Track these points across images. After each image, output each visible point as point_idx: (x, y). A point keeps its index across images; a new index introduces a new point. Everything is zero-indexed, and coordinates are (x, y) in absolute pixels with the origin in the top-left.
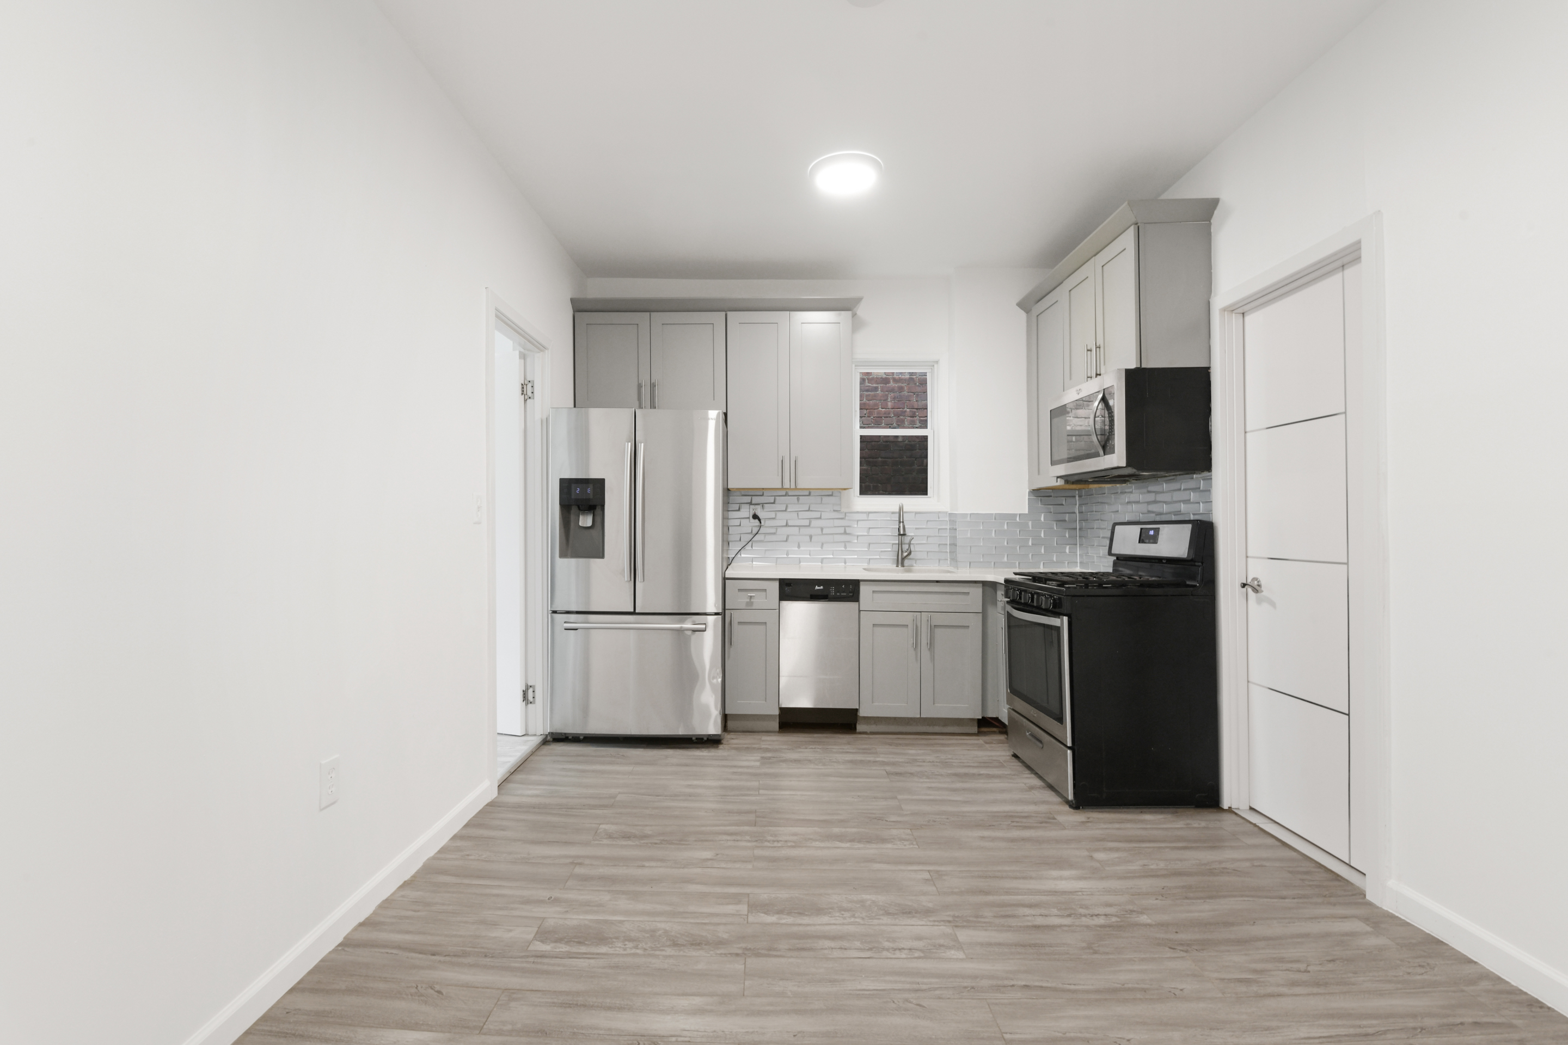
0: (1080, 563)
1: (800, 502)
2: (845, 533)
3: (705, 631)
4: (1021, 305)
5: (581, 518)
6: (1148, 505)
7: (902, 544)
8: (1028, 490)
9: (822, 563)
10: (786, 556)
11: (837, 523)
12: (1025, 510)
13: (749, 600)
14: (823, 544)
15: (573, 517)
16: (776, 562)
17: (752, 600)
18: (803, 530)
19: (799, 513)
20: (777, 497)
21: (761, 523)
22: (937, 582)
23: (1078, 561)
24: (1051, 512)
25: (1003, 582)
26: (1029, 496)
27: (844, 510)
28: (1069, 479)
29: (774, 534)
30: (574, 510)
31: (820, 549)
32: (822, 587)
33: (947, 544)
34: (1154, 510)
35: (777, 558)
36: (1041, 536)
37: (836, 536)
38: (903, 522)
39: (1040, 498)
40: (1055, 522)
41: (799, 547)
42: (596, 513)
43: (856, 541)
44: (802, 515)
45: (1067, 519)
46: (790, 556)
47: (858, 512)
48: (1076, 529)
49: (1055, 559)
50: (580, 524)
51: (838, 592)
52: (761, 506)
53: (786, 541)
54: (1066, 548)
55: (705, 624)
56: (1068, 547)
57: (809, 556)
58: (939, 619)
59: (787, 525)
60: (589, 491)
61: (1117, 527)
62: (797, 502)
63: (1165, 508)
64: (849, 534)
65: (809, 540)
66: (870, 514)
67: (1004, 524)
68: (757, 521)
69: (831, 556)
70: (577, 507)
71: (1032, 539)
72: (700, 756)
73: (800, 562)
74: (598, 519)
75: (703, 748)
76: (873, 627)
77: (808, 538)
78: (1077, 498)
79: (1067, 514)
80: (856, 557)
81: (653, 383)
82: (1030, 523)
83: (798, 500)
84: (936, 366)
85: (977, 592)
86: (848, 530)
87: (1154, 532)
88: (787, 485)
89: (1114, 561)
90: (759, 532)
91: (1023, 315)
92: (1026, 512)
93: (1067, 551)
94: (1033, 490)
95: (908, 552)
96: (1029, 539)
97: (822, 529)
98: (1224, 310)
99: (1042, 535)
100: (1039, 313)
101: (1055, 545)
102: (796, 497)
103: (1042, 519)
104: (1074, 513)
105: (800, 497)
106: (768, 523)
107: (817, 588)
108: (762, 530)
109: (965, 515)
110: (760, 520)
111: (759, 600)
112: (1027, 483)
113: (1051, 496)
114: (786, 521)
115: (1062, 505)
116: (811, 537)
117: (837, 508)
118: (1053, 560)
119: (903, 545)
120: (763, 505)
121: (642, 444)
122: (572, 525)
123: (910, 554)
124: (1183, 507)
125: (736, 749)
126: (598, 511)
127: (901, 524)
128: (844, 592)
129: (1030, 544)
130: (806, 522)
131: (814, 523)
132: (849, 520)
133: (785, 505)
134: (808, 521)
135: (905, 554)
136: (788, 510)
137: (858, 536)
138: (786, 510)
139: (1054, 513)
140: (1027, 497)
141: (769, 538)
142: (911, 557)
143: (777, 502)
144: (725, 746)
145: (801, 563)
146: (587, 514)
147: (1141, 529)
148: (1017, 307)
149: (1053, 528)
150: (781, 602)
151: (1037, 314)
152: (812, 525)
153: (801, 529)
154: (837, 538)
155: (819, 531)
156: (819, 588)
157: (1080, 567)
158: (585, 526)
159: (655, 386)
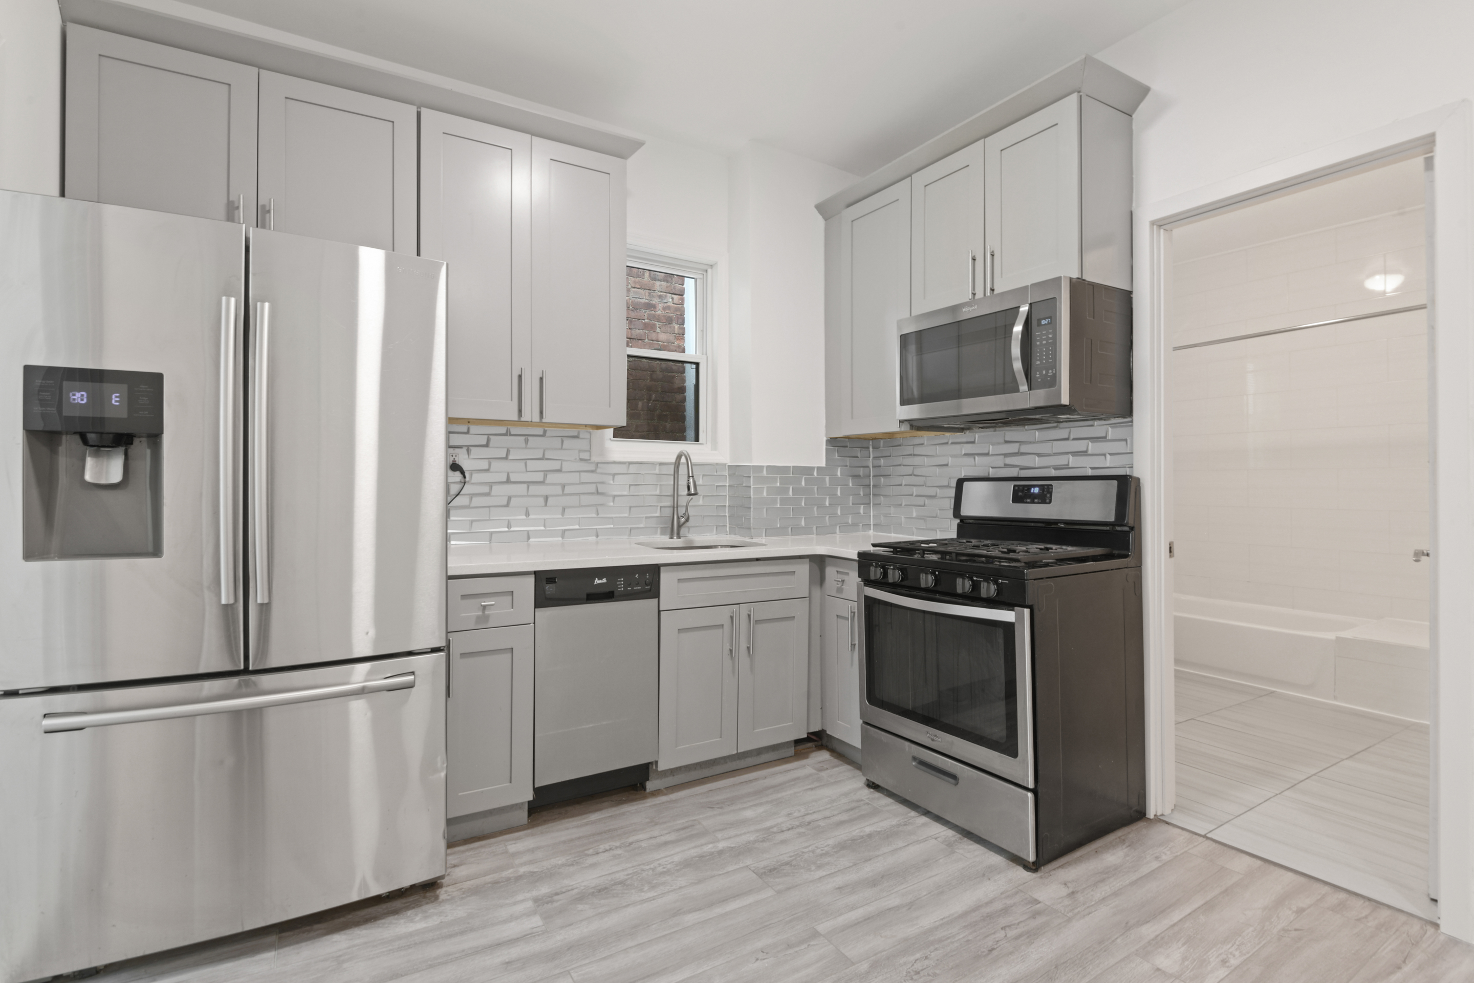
0: (874, 525)
1: (529, 445)
2: (598, 493)
3: (412, 687)
4: (820, 208)
5: (90, 462)
6: (1005, 457)
7: (677, 507)
8: (825, 439)
9: (563, 538)
10: (506, 529)
11: (586, 477)
12: (821, 461)
13: (480, 613)
14: (564, 509)
15: (63, 461)
16: (491, 540)
17: (487, 612)
18: (534, 489)
19: (528, 462)
20: (491, 437)
21: (465, 477)
22: (757, 559)
23: (872, 523)
24: (847, 466)
25: (856, 557)
26: (826, 446)
27: (595, 459)
28: (915, 424)
29: (488, 494)
30: (69, 445)
31: (560, 516)
32: (604, 580)
33: (725, 506)
34: (1016, 463)
35: (491, 533)
36: (837, 495)
37: (582, 497)
38: (693, 477)
39: (837, 448)
40: (851, 478)
41: (527, 514)
42: (130, 452)
43: (612, 504)
44: (532, 465)
45: (861, 474)
46: (512, 529)
47: (614, 463)
48: (870, 485)
49: (850, 522)
50: (88, 477)
51: (630, 585)
52: (464, 450)
53: (507, 505)
54: (860, 507)
55: (413, 673)
56: (862, 506)
57: (542, 528)
58: (762, 612)
59: (508, 481)
60: (115, 399)
61: (966, 485)
62: (524, 445)
63: (1037, 462)
64: (602, 494)
65: (543, 504)
66: (630, 465)
67: (802, 479)
68: (458, 474)
69: (577, 527)
70: (77, 438)
71: (829, 497)
72: (411, 935)
73: (529, 538)
74: (143, 465)
75: (407, 908)
76: (679, 633)
77: (542, 500)
78: (871, 449)
79: (862, 468)
80: (612, 526)
81: (263, 206)
82: (827, 479)
83: (527, 441)
84: (709, 271)
85: (803, 570)
86: (601, 488)
87: (1040, 490)
88: (526, 417)
89: (958, 525)
90: (461, 493)
91: (820, 221)
92: (823, 464)
93: (862, 511)
94: (831, 438)
95: (686, 517)
96: (826, 498)
97: (563, 486)
98: (1153, 223)
99: (839, 493)
100: (855, 218)
101: (851, 505)
102: (523, 438)
103: (839, 474)
104: (868, 467)
105: (530, 438)
106: (477, 478)
107: (597, 581)
108: (467, 489)
109: (759, 468)
110: (463, 473)
111: (499, 610)
112: (824, 429)
113: (847, 447)
114: (506, 474)
115: (857, 457)
116: (546, 498)
117: (585, 456)
118: (848, 523)
119: (679, 508)
120: (468, 448)
121: (267, 305)
122: (63, 479)
123: (687, 520)
124: (1072, 461)
125: (476, 891)
126: (140, 448)
127: (691, 480)
128: (637, 585)
129: (827, 504)
130: (539, 477)
131: (551, 478)
132: (602, 473)
133: (506, 450)
134: (542, 474)
135: (683, 520)
136: (511, 457)
137: (614, 497)
138: (506, 458)
139: (850, 467)
140: (824, 447)
141: (477, 501)
142: (688, 524)
143: (491, 444)
144: (450, 889)
145: (531, 540)
146: (109, 455)
147: (1015, 486)
148: (816, 210)
149: (848, 485)
150: (536, 609)
151: (852, 220)
152: (548, 481)
153: (530, 487)
154: (586, 499)
155: (558, 490)
156: (600, 582)
157: (873, 529)
158: (103, 482)
159: (269, 212)
